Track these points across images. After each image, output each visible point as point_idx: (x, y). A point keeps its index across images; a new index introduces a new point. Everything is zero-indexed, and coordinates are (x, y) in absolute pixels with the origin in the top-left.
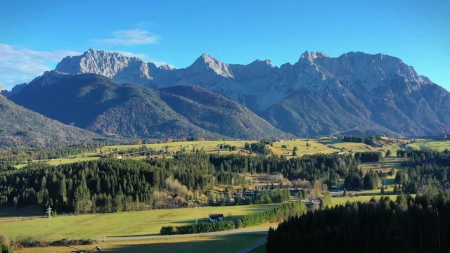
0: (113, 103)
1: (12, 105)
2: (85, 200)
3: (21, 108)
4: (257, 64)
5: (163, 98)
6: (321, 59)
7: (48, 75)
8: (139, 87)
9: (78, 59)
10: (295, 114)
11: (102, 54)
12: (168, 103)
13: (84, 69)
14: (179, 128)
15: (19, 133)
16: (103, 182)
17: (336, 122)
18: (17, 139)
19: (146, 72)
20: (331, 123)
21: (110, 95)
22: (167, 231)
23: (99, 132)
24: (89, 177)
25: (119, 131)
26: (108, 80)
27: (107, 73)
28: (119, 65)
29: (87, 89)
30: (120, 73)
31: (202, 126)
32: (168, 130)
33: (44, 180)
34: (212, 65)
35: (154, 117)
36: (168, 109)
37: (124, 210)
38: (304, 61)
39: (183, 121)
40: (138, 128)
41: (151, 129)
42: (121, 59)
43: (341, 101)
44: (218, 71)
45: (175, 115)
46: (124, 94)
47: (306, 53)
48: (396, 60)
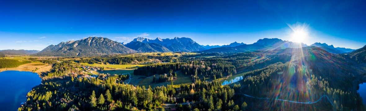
0: (141, 46)
1: (125, 47)
2: (121, 62)
3: (126, 47)
4: (167, 39)
5: (150, 45)
6: (178, 38)
7: (132, 41)
8: (145, 43)
9: (137, 39)
10: (173, 48)
11: (140, 38)
12: (151, 46)
13: (138, 40)
14: (152, 50)
15: (125, 51)
16: (125, 60)
17: (180, 49)
18: (125, 52)
19: (148, 41)
20: (179, 49)
21: (141, 45)
22: (127, 68)
23: (138, 51)
24: (123, 59)
25: (142, 51)
26: (141, 42)
27: (141, 41)
28: (143, 39)
29: (137, 44)
30: (144, 41)
31: (156, 50)
32: (150, 51)
33: (116, 59)
34: (159, 39)
35: (148, 48)
36: (150, 47)
37: (126, 64)
38: (175, 38)
39: (153, 49)
40: (145, 50)
41: (147, 50)
42: (144, 38)
43: (181, 45)
44: (160, 40)
45: (151, 48)
46: (143, 44)
47: (175, 37)
48: (190, 39)
